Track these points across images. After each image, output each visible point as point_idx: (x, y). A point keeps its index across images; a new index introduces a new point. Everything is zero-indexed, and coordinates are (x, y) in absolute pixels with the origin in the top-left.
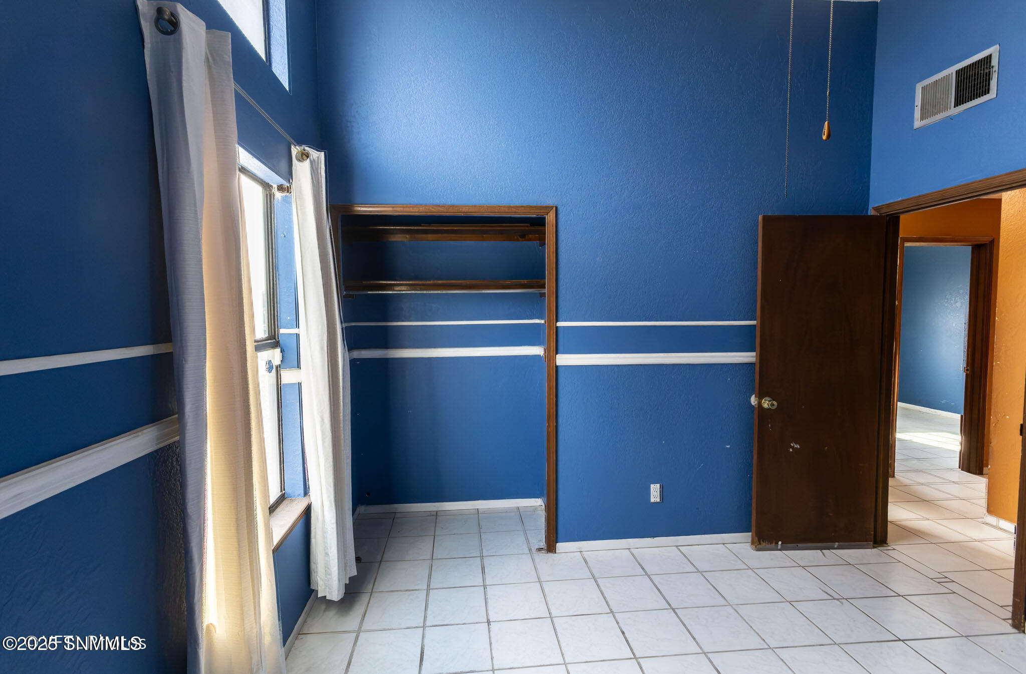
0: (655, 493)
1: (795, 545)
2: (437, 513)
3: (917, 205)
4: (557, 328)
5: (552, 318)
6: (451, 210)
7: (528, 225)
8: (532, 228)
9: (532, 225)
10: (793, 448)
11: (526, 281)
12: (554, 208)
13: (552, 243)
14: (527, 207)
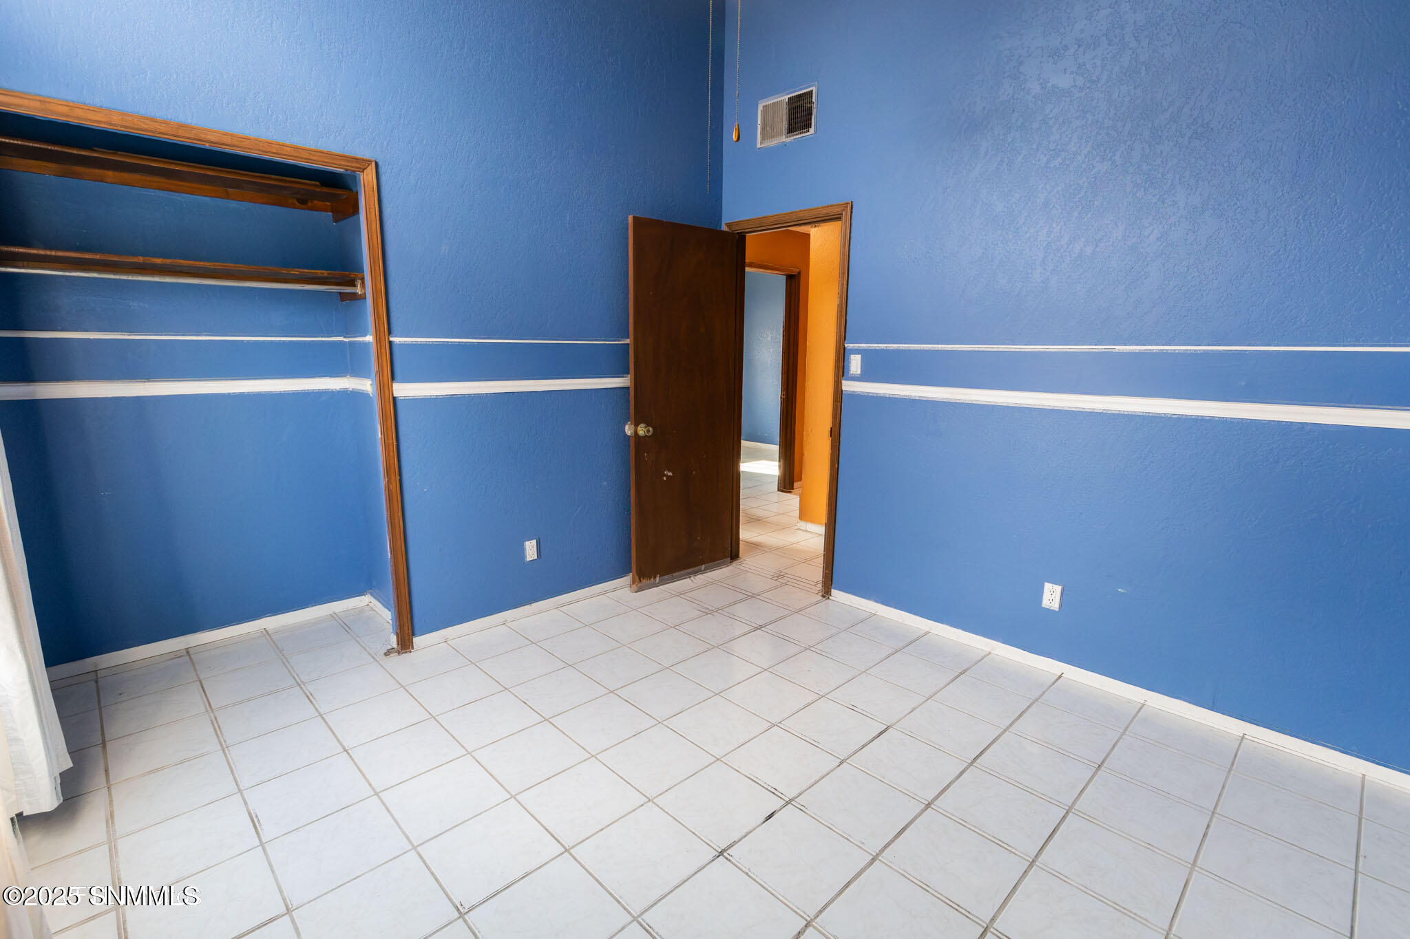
0: (531, 550)
1: (670, 576)
2: (188, 652)
3: (761, 225)
4: (390, 343)
5: (382, 329)
6: (180, 133)
7: (317, 183)
8: (325, 190)
9: (323, 185)
10: (667, 476)
11: (325, 273)
12: (373, 164)
13: (373, 217)
14: (327, 153)
